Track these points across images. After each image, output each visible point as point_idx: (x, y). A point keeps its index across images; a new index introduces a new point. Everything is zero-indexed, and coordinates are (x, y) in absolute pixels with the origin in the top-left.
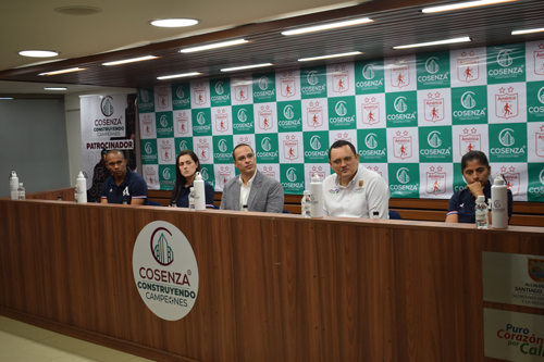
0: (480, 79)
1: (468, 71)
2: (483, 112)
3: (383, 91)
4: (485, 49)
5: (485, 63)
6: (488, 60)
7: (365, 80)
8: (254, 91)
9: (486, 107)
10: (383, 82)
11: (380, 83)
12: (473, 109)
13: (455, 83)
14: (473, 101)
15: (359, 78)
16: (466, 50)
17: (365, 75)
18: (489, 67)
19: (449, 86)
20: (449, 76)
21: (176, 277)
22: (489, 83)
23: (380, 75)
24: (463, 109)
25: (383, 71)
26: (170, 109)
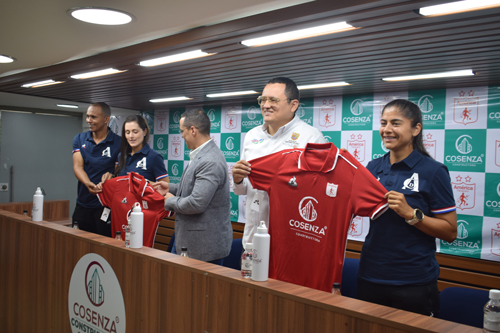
0: (479, 122)
1: (465, 114)
2: (480, 159)
3: (371, 129)
4: (487, 88)
5: (486, 105)
6: (489, 102)
7: (352, 116)
8: (243, 120)
9: (485, 153)
10: (371, 118)
11: (368, 119)
12: (469, 155)
13: (450, 124)
14: (469, 145)
15: (346, 113)
16: (464, 90)
17: (353, 111)
18: (490, 110)
19: (443, 127)
20: (443, 117)
21: (105, 321)
22: (489, 127)
23: (368, 113)
24: (458, 154)
25: (372, 107)
26: (166, 132)
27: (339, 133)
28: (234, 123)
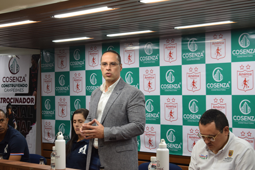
27: (230, 64)
28: (132, 59)
